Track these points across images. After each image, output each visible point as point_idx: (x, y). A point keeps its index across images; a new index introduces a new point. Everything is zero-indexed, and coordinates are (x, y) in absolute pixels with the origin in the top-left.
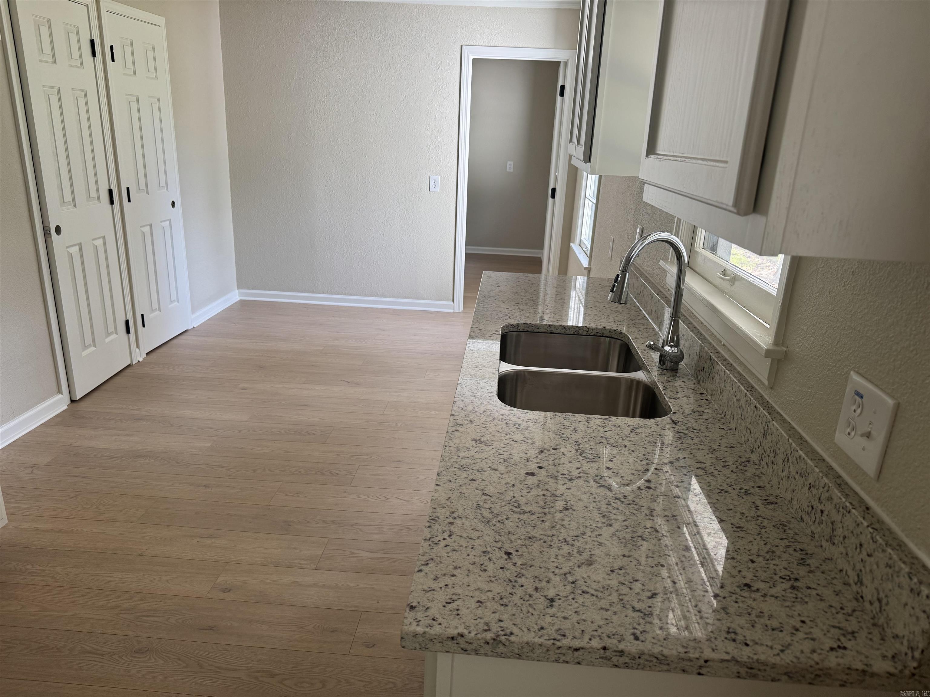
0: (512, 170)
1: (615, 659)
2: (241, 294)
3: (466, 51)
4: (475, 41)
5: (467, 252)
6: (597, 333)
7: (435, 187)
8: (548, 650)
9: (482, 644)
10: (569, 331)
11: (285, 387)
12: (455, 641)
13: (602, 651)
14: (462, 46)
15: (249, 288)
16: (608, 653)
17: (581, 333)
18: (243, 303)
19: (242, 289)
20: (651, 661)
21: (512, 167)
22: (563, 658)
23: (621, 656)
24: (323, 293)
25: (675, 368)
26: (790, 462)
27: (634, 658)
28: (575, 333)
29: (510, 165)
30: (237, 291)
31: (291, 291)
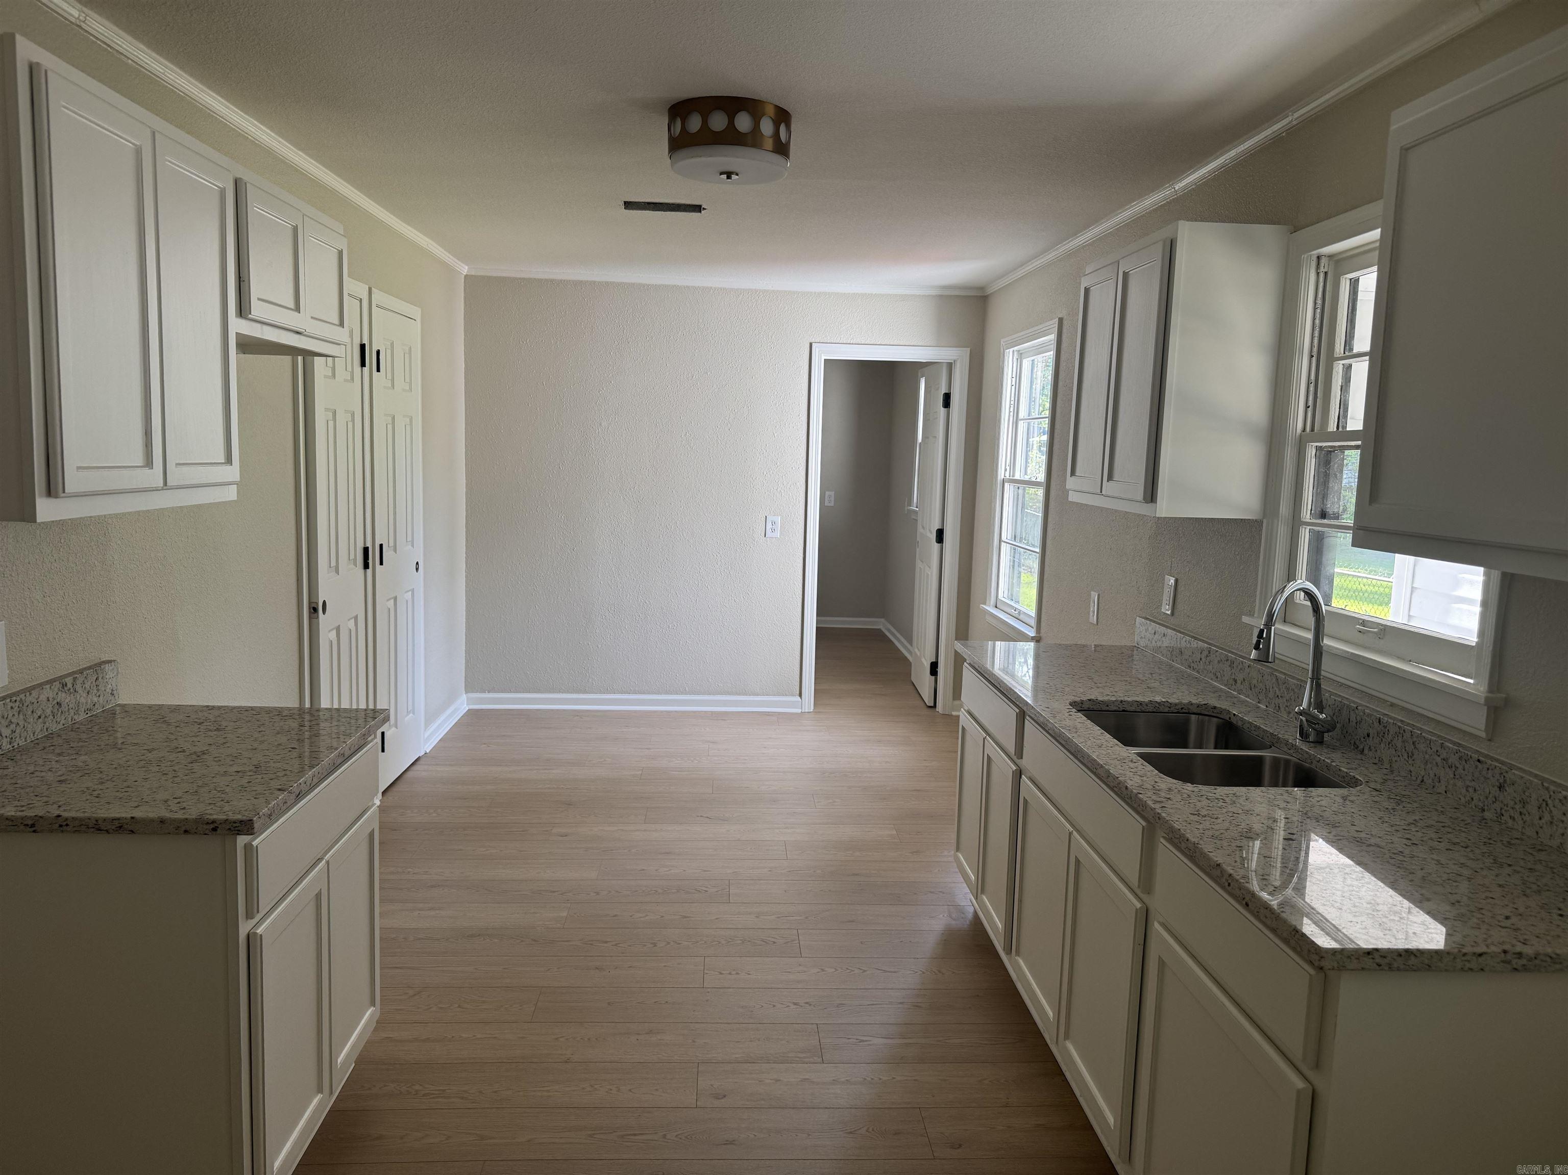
0: (832, 504)
1: (1514, 961)
2: (469, 701)
3: (817, 350)
4: (829, 338)
5: (818, 626)
6: (1182, 708)
7: (773, 530)
8: (1455, 958)
9: (1395, 958)
10: (1145, 707)
11: (623, 830)
12: (1370, 957)
13: (1503, 955)
14: (811, 345)
15: (483, 691)
16: (1509, 957)
17: (1161, 709)
18: (473, 715)
19: (473, 692)
20: (1545, 961)
21: (833, 499)
22: (1468, 965)
23: (1519, 958)
24: (601, 693)
25: (1320, 741)
26: (1551, 805)
27: (1530, 960)
28: (1155, 710)
29: (830, 496)
30: (464, 697)
31: (550, 692)
